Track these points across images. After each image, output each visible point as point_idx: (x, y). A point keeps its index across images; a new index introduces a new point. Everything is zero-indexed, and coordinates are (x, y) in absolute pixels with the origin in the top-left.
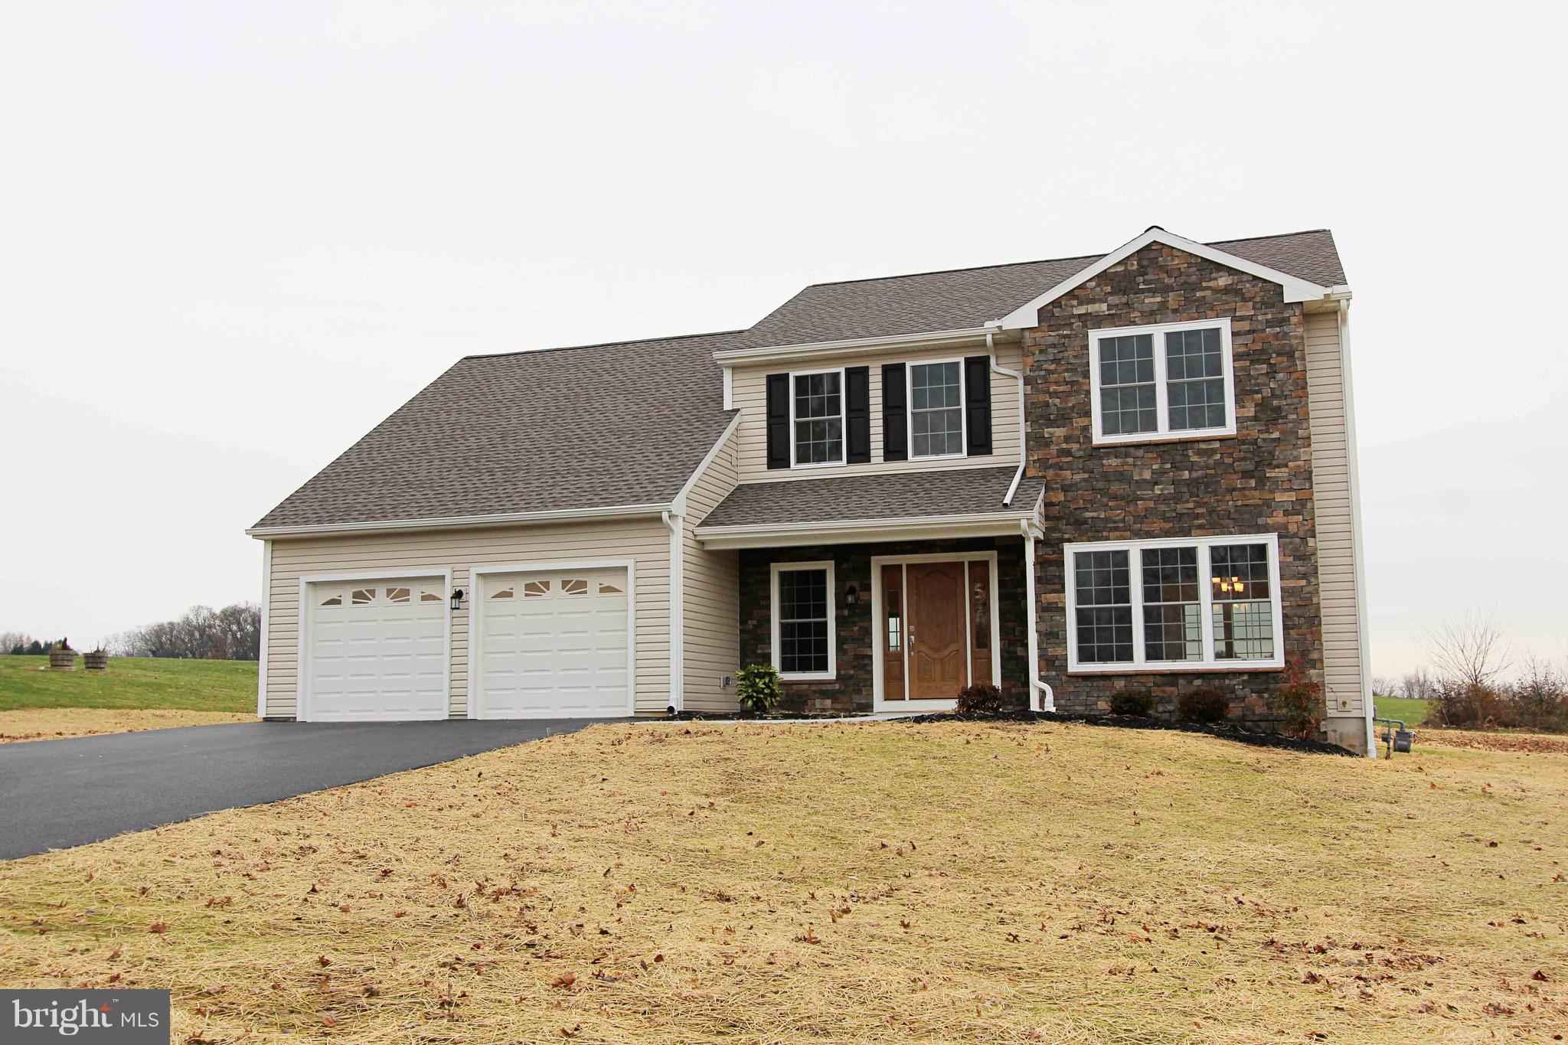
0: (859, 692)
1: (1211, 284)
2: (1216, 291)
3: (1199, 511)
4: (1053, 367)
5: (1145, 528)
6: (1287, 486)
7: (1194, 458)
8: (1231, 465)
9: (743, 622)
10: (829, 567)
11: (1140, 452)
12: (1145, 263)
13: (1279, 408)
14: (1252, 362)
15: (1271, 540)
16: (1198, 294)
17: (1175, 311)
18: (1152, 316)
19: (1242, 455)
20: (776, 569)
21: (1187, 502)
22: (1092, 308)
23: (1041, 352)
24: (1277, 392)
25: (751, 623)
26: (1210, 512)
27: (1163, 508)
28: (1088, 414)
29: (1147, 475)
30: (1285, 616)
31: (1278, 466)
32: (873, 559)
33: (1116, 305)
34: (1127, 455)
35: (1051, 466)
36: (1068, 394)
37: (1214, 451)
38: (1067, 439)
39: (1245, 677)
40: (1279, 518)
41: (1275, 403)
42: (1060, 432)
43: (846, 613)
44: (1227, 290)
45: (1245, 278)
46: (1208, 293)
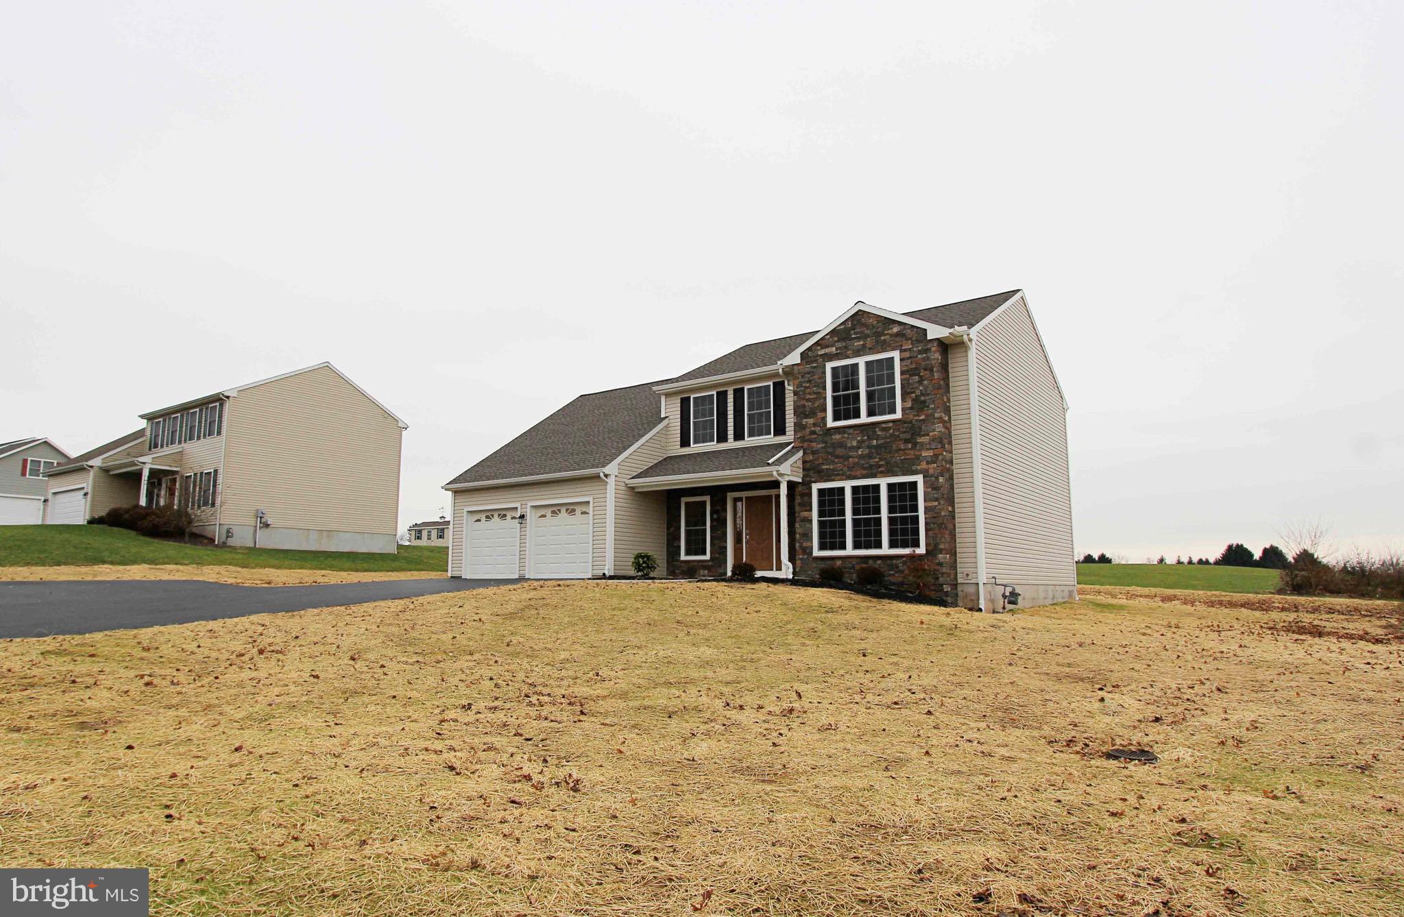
0: (720, 566)
1: (889, 332)
2: (892, 335)
3: (881, 463)
4: (808, 385)
5: (853, 474)
6: (928, 447)
7: (879, 433)
8: (898, 436)
9: (668, 528)
10: (707, 499)
11: (851, 431)
12: (855, 322)
13: (924, 402)
14: (911, 375)
15: (919, 479)
16: (882, 338)
17: (870, 349)
18: (858, 353)
19: (904, 430)
20: (684, 500)
21: (875, 458)
22: (827, 350)
23: (802, 377)
24: (924, 392)
25: (672, 529)
26: (887, 463)
27: (862, 462)
28: (825, 410)
29: (855, 443)
30: (927, 524)
31: (923, 435)
32: (729, 494)
33: (840, 348)
34: (844, 433)
35: (806, 441)
36: (815, 399)
37: (890, 428)
38: (814, 425)
39: (904, 559)
40: (924, 466)
41: (922, 398)
42: (811, 421)
43: (715, 524)
44: (897, 335)
45: (907, 327)
46: (888, 337)
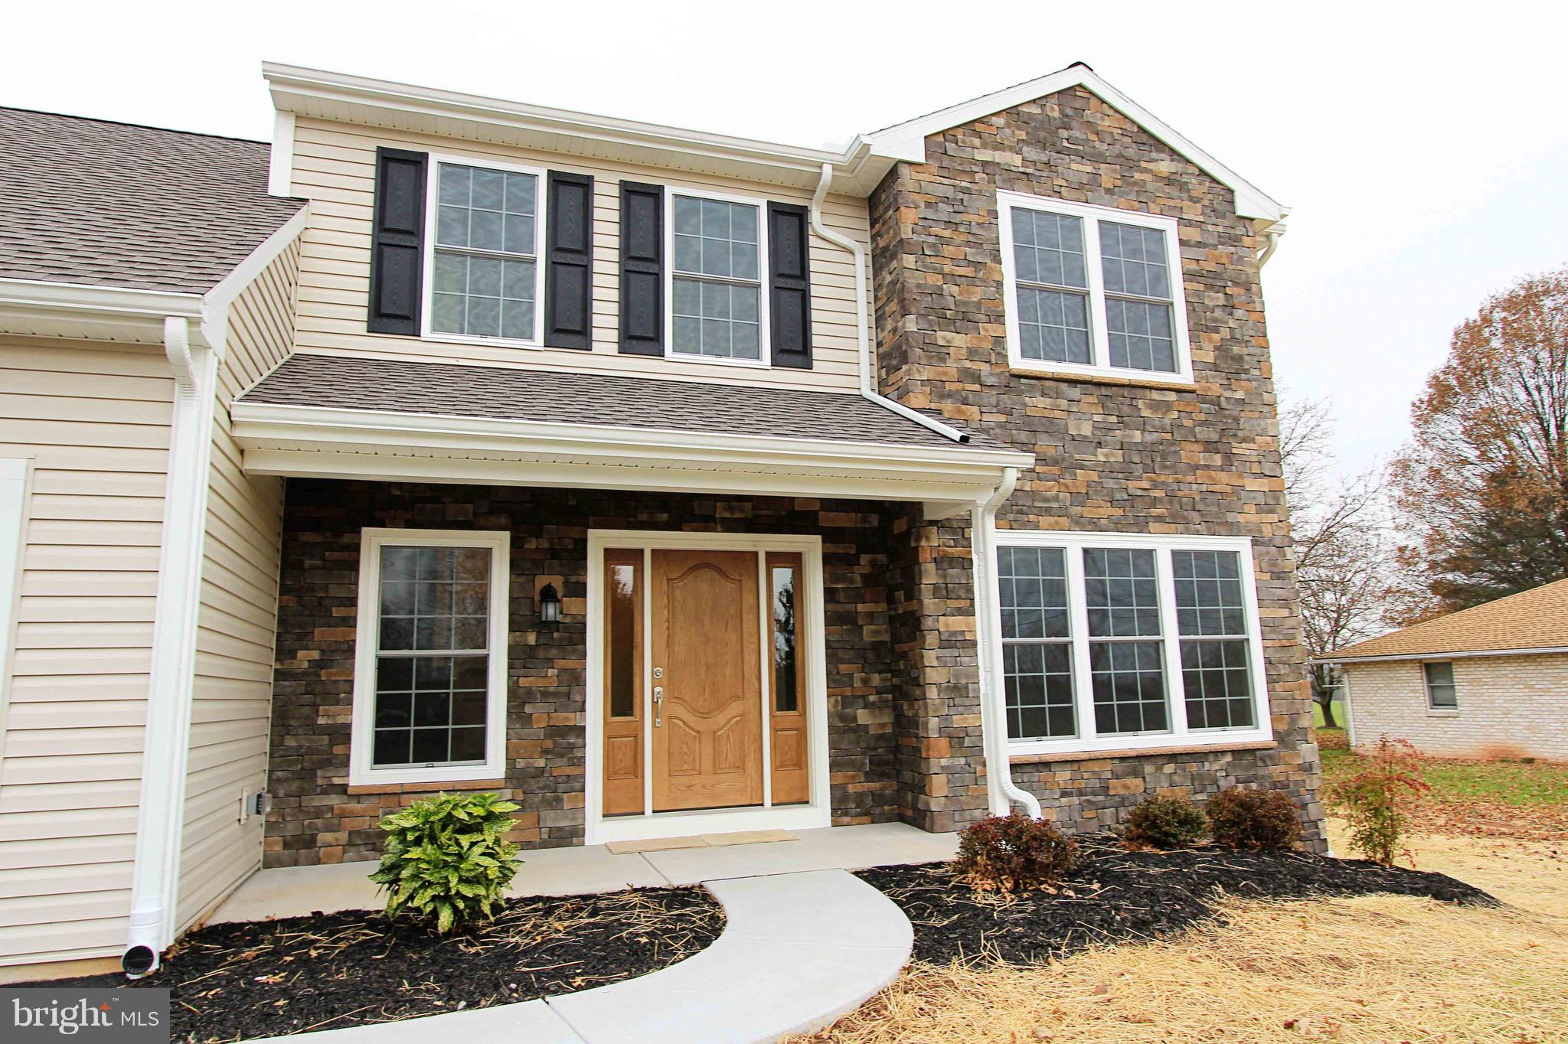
0: (556, 803)
1: (1150, 166)
2: (1158, 177)
3: (1158, 493)
4: (947, 233)
5: (1088, 512)
6: (1256, 469)
7: (1146, 413)
8: (1192, 430)
9: (284, 652)
10: (498, 543)
11: (1075, 392)
12: (1069, 112)
13: (1239, 359)
14: (1209, 287)
15: (1242, 546)
16: (1137, 176)
17: (1108, 191)
18: (1084, 190)
19: (1203, 417)
20: (373, 540)
21: (1140, 478)
22: (999, 157)
23: (928, 205)
24: (1238, 336)
25: (305, 657)
26: (1171, 497)
27: (1110, 484)
28: (999, 318)
29: (1086, 430)
30: (1268, 662)
31: (1244, 440)
32: (592, 534)
33: (1034, 162)
34: (1059, 395)
35: (950, 395)
36: (972, 281)
37: (1167, 406)
38: (972, 354)
39: (1228, 758)
40: (1250, 516)
41: (1236, 350)
42: (960, 340)
43: (532, 638)
44: (1169, 181)
45: (1191, 169)
46: (1148, 177)
